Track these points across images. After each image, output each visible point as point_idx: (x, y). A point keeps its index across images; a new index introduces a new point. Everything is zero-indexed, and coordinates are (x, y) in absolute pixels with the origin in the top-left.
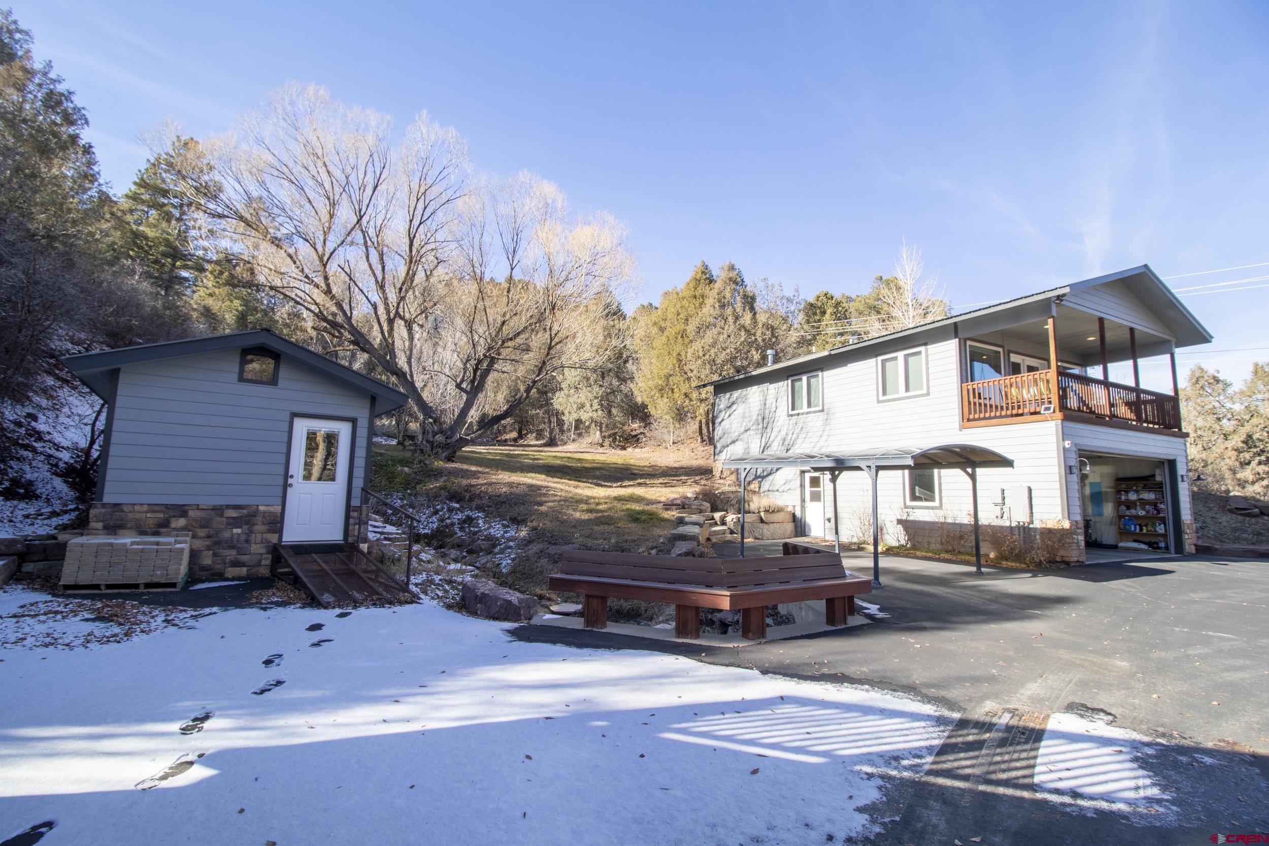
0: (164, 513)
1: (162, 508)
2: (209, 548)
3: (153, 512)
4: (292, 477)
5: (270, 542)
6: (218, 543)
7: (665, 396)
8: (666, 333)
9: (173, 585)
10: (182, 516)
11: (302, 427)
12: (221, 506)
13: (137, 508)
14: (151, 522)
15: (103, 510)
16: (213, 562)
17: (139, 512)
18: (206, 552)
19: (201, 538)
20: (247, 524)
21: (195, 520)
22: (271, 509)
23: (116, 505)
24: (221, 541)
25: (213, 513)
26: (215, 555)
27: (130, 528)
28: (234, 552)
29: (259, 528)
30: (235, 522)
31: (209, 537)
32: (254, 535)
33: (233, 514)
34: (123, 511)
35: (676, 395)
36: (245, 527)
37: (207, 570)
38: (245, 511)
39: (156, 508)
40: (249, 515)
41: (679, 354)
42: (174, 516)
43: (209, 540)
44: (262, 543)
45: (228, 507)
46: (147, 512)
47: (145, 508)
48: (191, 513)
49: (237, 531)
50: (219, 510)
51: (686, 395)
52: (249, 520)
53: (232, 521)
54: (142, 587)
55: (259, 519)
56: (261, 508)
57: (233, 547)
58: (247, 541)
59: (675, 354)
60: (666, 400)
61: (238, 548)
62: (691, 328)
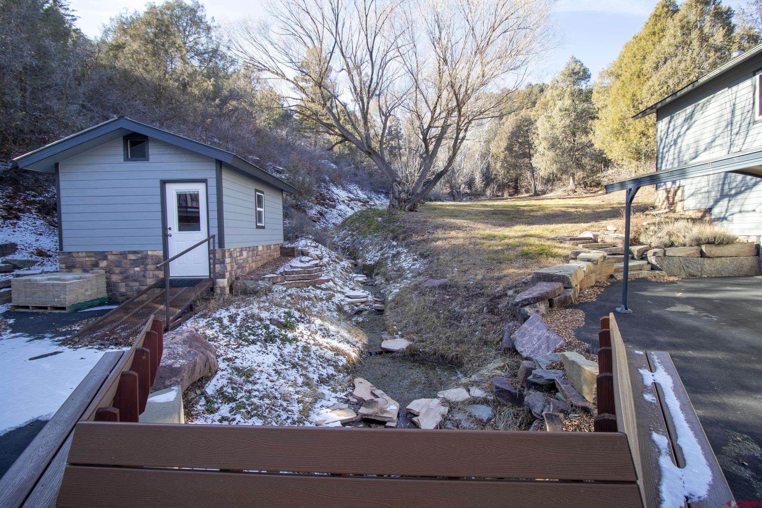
0: (95, 257)
1: (93, 254)
2: (122, 281)
3: (88, 257)
4: (170, 229)
5: (159, 277)
6: (127, 278)
7: (621, 138)
8: (622, 78)
9: (64, 308)
10: (104, 260)
11: (172, 191)
12: (125, 252)
13: (80, 254)
14: (88, 264)
15: (63, 257)
16: (127, 291)
17: (82, 257)
18: (121, 284)
19: (117, 274)
20: (142, 264)
21: (112, 262)
22: (155, 253)
23: (70, 253)
24: (128, 276)
25: (120, 257)
26: (127, 285)
27: (78, 268)
28: (137, 284)
29: (150, 267)
30: (135, 263)
31: (121, 273)
32: (147, 272)
33: (132, 257)
34: (73, 257)
35: (632, 135)
36: (142, 266)
37: (123, 296)
38: (140, 255)
39: (90, 254)
40: (142, 258)
41: (634, 95)
42: (100, 260)
43: (122, 275)
44: (153, 278)
45: (130, 252)
46: (85, 257)
47: (84, 254)
48: (109, 257)
49: (137, 269)
50: (124, 254)
51: (643, 134)
52: (143, 262)
53: (133, 262)
54: (49, 308)
55: (149, 261)
56: (150, 253)
57: (136, 281)
58: (144, 276)
59: (629, 96)
60: (621, 142)
61: (139, 281)
62: (648, 65)
